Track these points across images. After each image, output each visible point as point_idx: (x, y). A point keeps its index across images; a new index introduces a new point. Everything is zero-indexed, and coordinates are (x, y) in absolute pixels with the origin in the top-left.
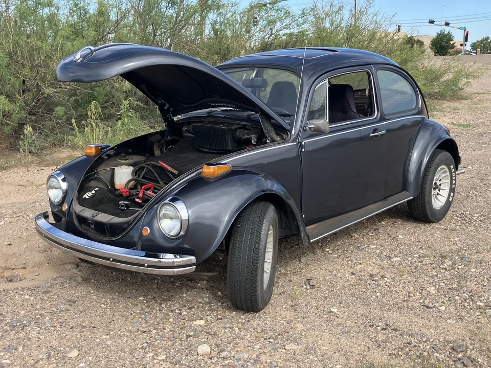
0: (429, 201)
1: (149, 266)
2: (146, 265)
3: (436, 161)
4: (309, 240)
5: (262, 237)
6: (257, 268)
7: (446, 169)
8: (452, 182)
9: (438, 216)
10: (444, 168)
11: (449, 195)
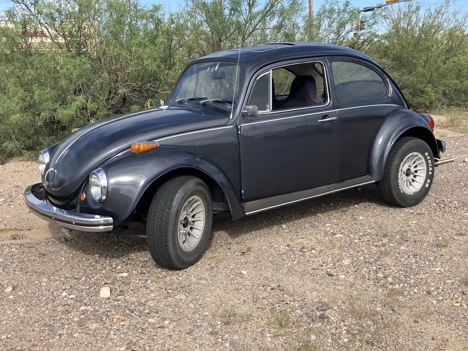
0: (395, 185)
1: (76, 224)
2: (74, 223)
3: (405, 147)
4: (244, 213)
5: (174, 204)
6: (167, 230)
7: (420, 156)
8: (429, 168)
9: (408, 201)
10: (417, 155)
11: (426, 182)
